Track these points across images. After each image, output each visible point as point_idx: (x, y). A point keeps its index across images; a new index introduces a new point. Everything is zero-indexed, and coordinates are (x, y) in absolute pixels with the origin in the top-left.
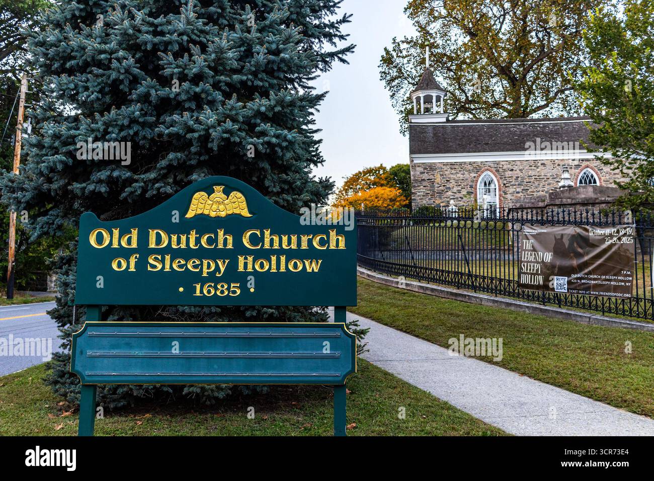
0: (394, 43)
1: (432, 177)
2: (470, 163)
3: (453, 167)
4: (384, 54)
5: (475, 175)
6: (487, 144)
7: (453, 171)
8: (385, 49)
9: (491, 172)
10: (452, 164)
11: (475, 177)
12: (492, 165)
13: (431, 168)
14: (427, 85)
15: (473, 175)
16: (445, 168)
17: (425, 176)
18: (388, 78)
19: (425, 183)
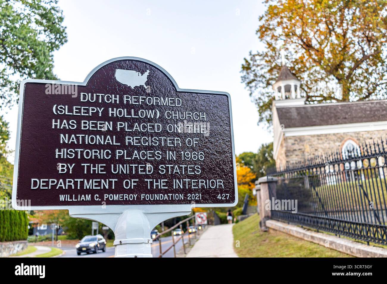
0: (251, 54)
1: (301, 147)
2: (334, 134)
3: (319, 138)
4: (244, 63)
5: (340, 144)
6: (345, 118)
7: (320, 142)
8: (245, 59)
9: (353, 140)
10: (318, 136)
11: (339, 146)
12: (353, 135)
13: (300, 140)
14: (286, 77)
15: (338, 144)
16: (313, 139)
17: (296, 147)
18: (247, 81)
19: (296, 153)
